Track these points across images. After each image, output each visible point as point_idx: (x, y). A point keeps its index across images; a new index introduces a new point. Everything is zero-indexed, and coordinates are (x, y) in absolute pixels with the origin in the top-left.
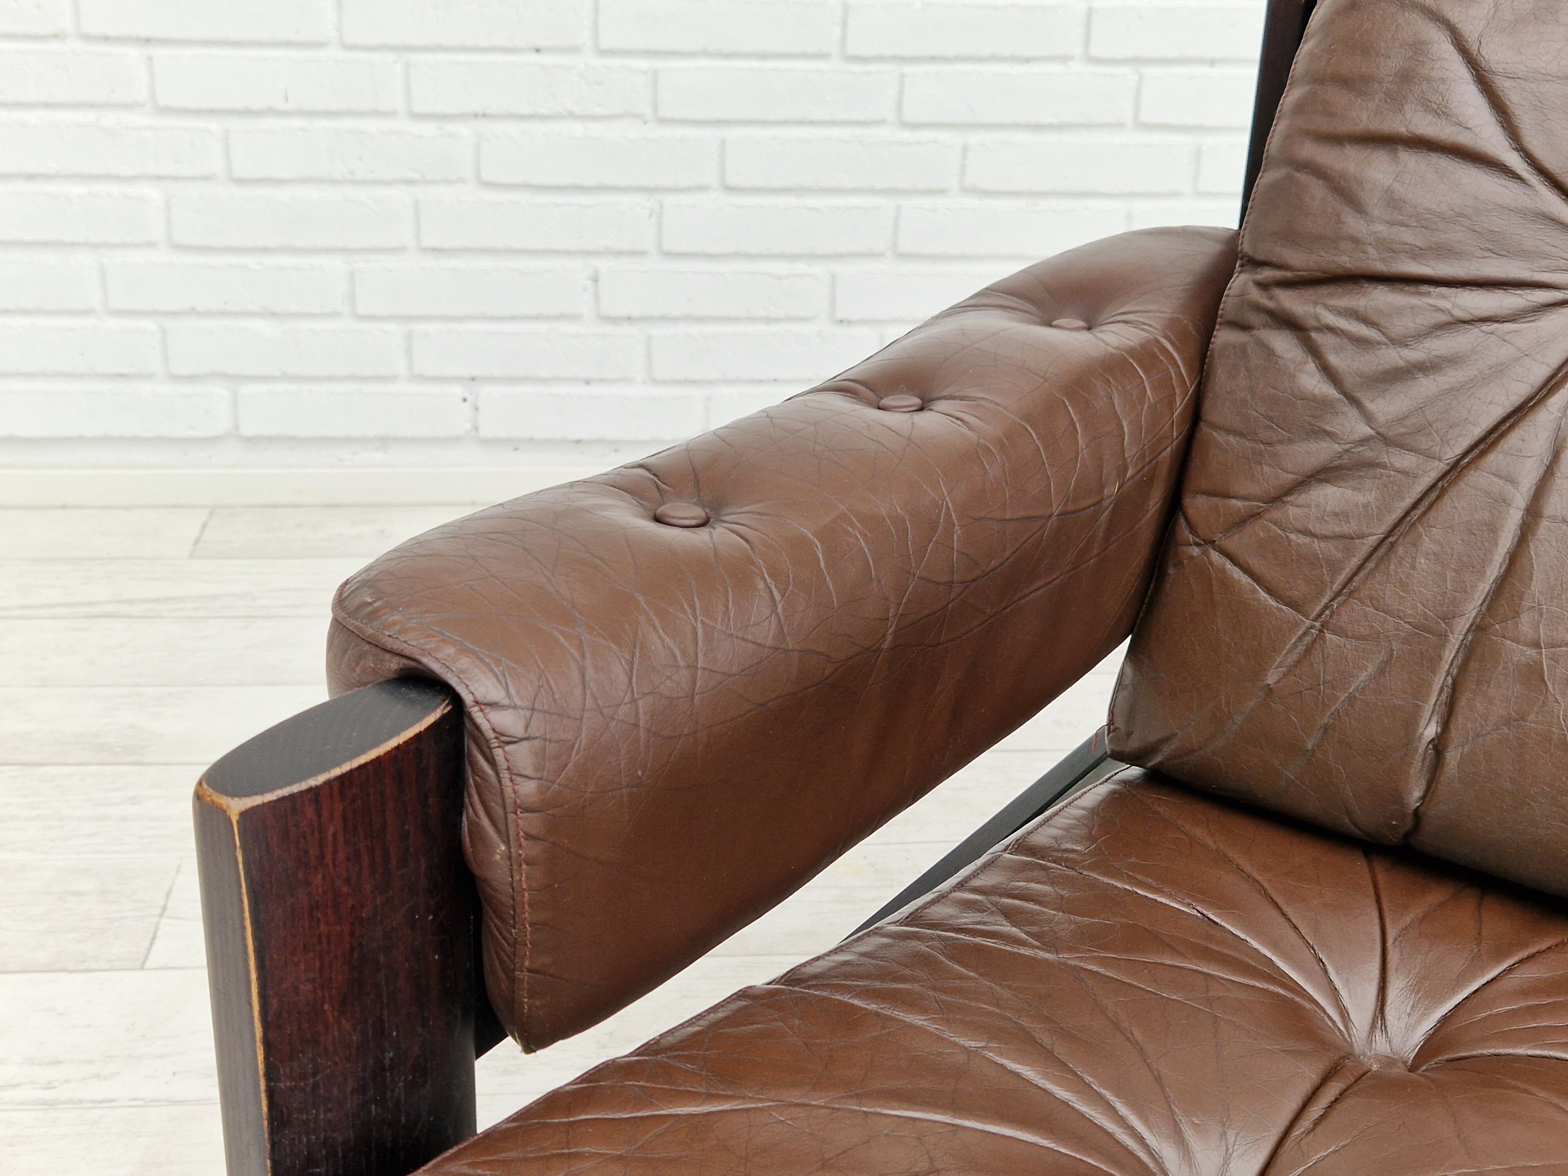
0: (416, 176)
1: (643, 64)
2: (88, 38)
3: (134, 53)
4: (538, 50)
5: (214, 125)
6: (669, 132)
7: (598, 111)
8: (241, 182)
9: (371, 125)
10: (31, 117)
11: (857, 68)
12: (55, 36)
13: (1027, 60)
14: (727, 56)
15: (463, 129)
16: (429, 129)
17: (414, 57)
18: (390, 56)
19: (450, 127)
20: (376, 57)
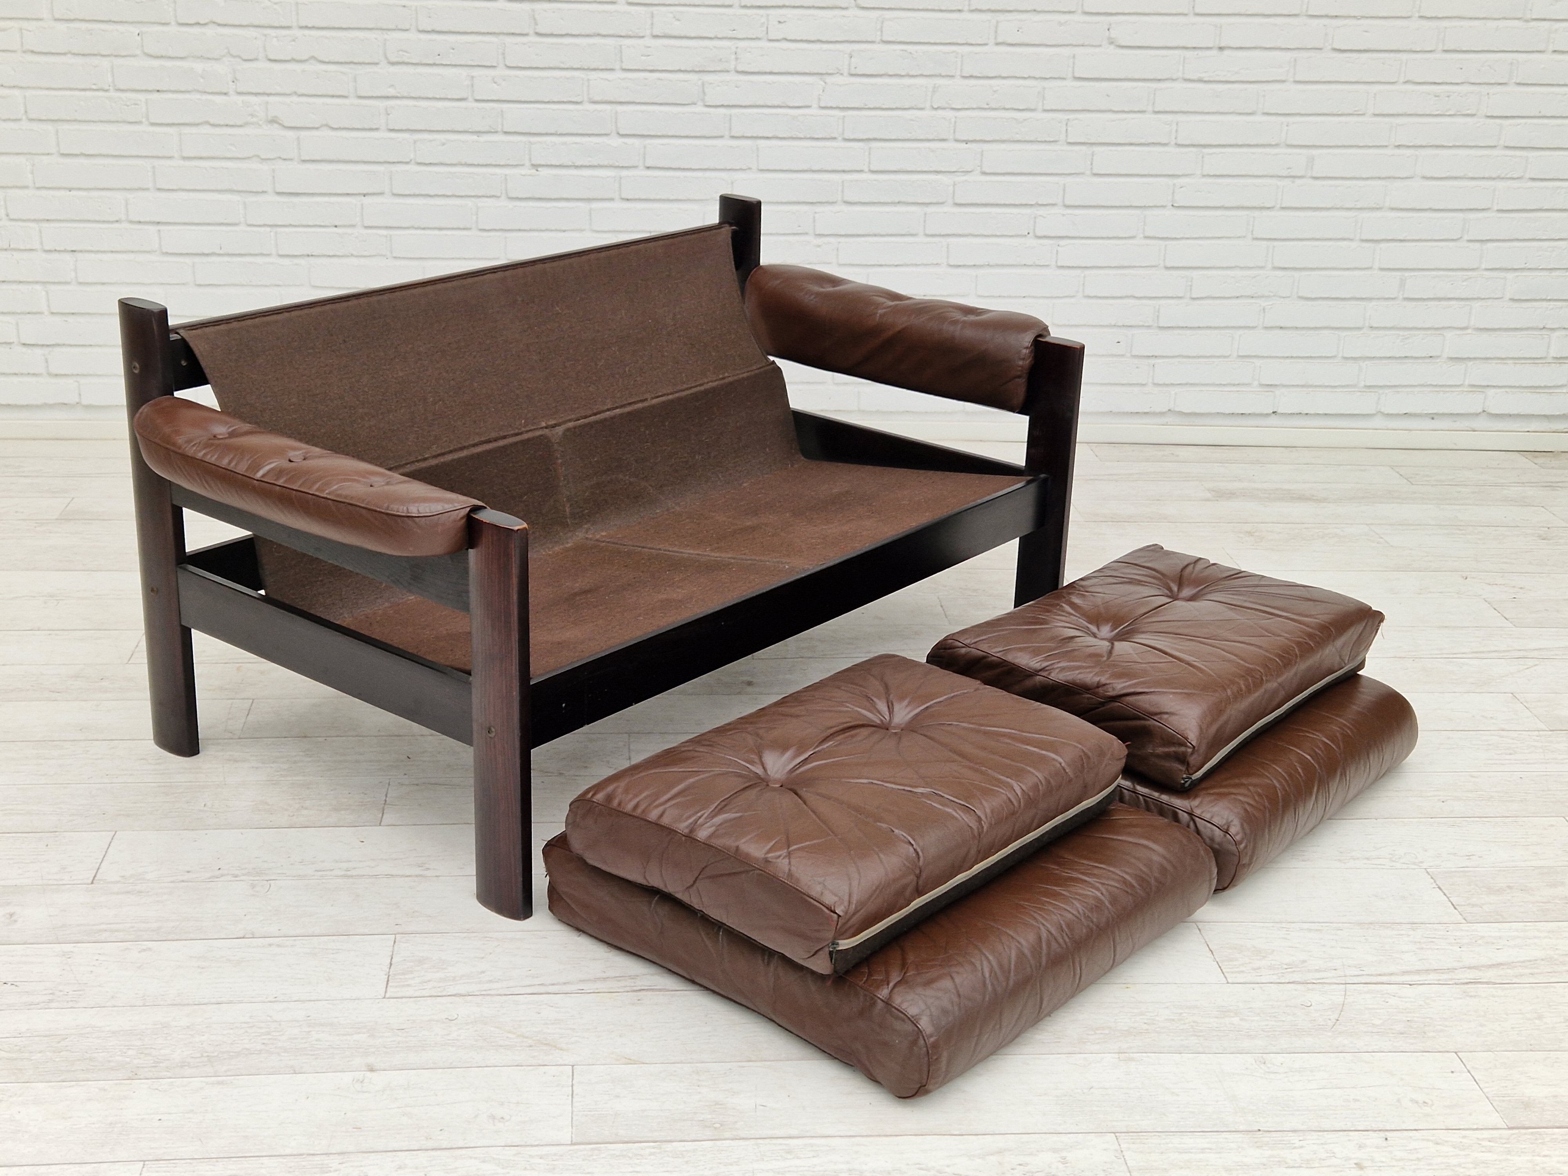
0: (281, 283)
1: (384, 232)
2: (131, 222)
3: (153, 229)
4: (336, 226)
5: (188, 260)
6: (398, 263)
7: (365, 253)
8: (200, 285)
9: (260, 260)
10: (104, 257)
11: (485, 234)
12: (117, 221)
13: (564, 231)
14: (424, 229)
15: (302, 261)
16: (286, 261)
17: (279, 230)
18: (268, 229)
19: (296, 261)
20: (262, 229)
